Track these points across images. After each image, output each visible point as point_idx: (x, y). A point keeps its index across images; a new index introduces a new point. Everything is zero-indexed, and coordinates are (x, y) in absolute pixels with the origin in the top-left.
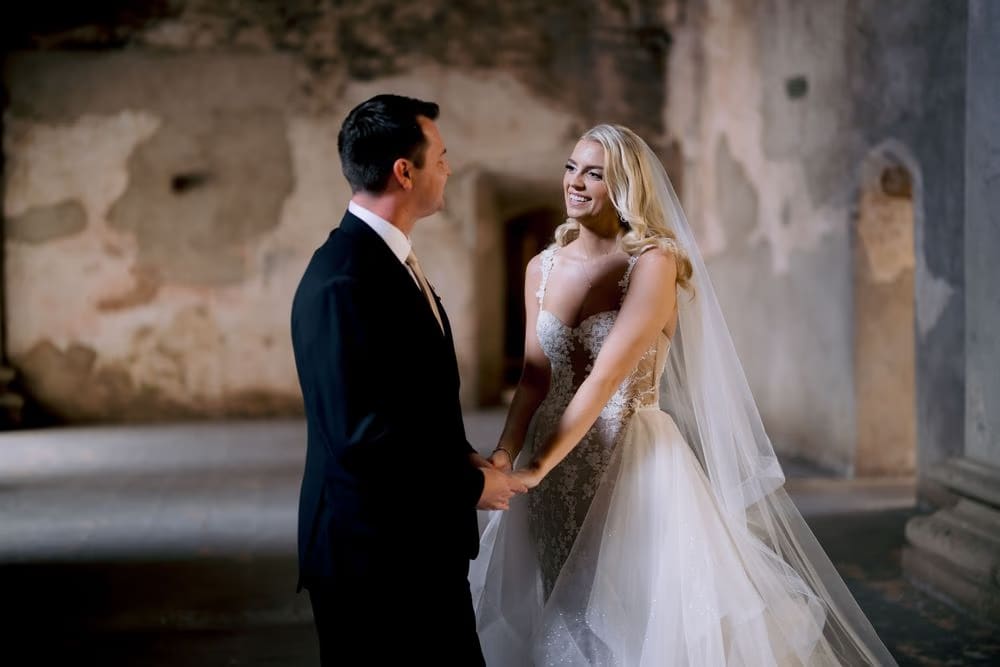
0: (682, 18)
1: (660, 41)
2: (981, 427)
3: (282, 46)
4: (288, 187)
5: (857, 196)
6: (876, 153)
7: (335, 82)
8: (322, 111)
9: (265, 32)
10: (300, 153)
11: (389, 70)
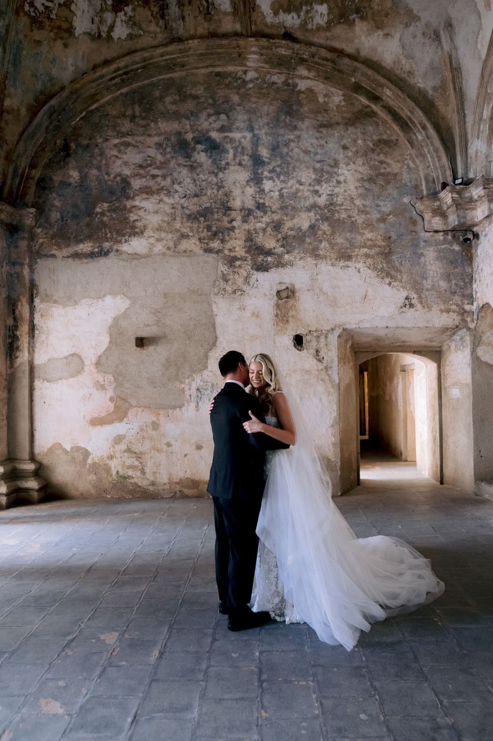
4: (213, 344)
7: (243, 273)
8: (234, 292)
9: (197, 243)
10: (219, 320)
11: (280, 264)
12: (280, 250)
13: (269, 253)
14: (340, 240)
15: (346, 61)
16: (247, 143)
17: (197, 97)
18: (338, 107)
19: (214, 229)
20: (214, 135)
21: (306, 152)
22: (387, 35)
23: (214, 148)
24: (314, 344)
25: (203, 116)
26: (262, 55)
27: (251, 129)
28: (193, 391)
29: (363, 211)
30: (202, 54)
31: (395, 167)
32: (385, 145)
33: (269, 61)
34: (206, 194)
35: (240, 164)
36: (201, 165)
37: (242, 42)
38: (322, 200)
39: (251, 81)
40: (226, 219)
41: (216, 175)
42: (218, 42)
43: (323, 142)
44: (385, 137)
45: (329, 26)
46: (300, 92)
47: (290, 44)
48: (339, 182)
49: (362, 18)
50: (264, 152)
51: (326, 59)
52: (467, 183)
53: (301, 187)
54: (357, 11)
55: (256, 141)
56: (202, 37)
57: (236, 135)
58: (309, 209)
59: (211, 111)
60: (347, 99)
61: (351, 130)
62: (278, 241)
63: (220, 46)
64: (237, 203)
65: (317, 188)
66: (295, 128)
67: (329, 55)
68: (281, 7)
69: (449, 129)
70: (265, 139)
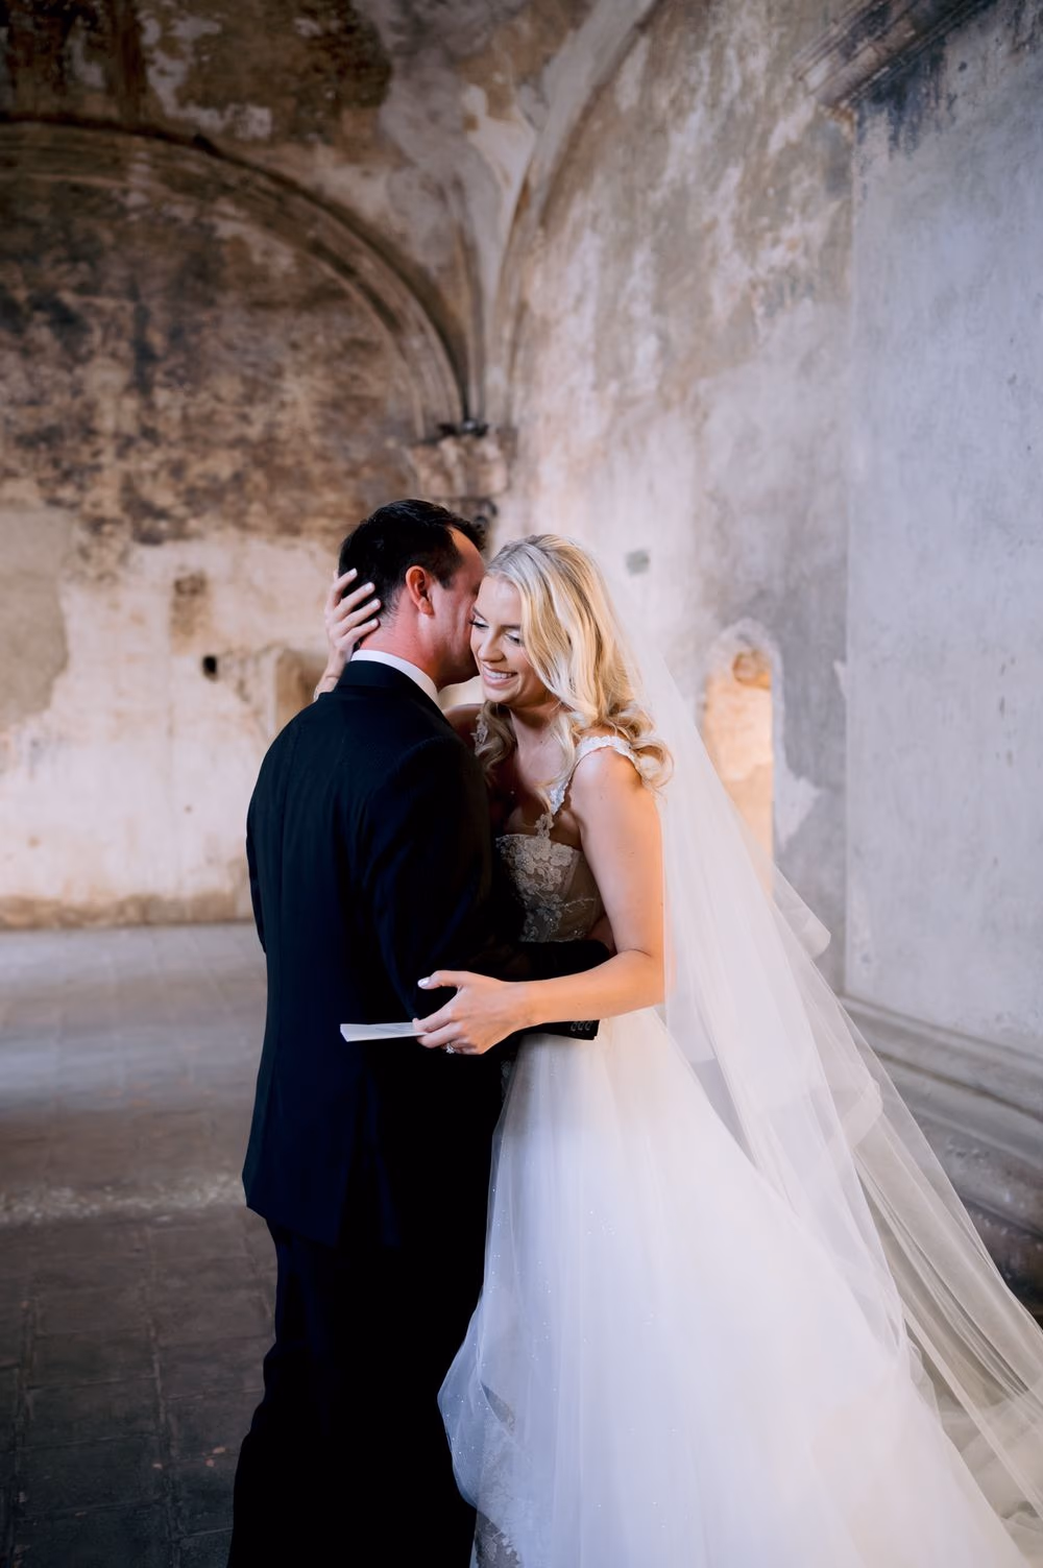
0: (509, 486)
1: (486, 512)
2: (866, 959)
3: (54, 502)
4: (61, 664)
5: (705, 684)
6: (728, 635)
7: (117, 544)
8: (101, 577)
9: (34, 486)
10: (74, 625)
11: (181, 534)
12: (180, 511)
13: (162, 514)
14: (282, 501)
15: (299, 201)
16: (127, 320)
17: (34, 224)
18: (286, 276)
19: (65, 465)
20: (68, 298)
21: (230, 347)
22: (366, 174)
23: (66, 322)
24: (236, 672)
25: (47, 260)
26: (155, 166)
27: (133, 294)
28: (25, 747)
29: (322, 456)
30: (45, 150)
31: (376, 388)
32: (360, 348)
33: (168, 179)
34: (49, 403)
35: (114, 355)
36: (41, 349)
37: (120, 140)
38: (254, 432)
39: (136, 209)
40: (86, 451)
41: (70, 370)
42: (76, 132)
43: (257, 332)
44: (361, 335)
45: (272, 141)
46: (221, 242)
47: (206, 157)
48: (283, 405)
49: (328, 142)
50: (157, 340)
51: (266, 192)
52: (480, 432)
53: (219, 407)
54: (320, 130)
55: (142, 318)
56: (47, 119)
57: (107, 303)
58: (234, 444)
59: (61, 252)
60: (301, 263)
61: (306, 318)
62: (178, 494)
63: (79, 140)
64: (107, 423)
65: (247, 409)
66: (210, 303)
67: (273, 187)
68: (191, 96)
69: (461, 337)
70: (160, 316)
